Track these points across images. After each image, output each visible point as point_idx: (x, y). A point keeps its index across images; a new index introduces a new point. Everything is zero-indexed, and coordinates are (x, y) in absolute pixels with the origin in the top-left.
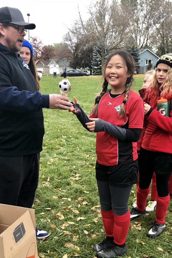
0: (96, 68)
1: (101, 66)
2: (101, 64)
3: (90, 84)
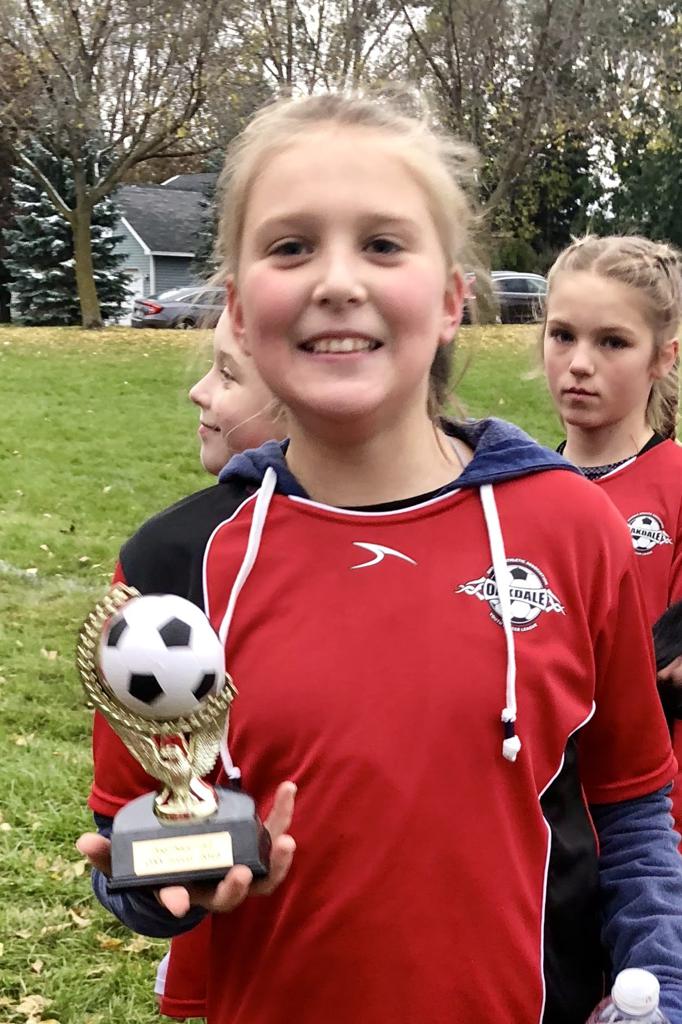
0: (39, 276)
1: (69, 263)
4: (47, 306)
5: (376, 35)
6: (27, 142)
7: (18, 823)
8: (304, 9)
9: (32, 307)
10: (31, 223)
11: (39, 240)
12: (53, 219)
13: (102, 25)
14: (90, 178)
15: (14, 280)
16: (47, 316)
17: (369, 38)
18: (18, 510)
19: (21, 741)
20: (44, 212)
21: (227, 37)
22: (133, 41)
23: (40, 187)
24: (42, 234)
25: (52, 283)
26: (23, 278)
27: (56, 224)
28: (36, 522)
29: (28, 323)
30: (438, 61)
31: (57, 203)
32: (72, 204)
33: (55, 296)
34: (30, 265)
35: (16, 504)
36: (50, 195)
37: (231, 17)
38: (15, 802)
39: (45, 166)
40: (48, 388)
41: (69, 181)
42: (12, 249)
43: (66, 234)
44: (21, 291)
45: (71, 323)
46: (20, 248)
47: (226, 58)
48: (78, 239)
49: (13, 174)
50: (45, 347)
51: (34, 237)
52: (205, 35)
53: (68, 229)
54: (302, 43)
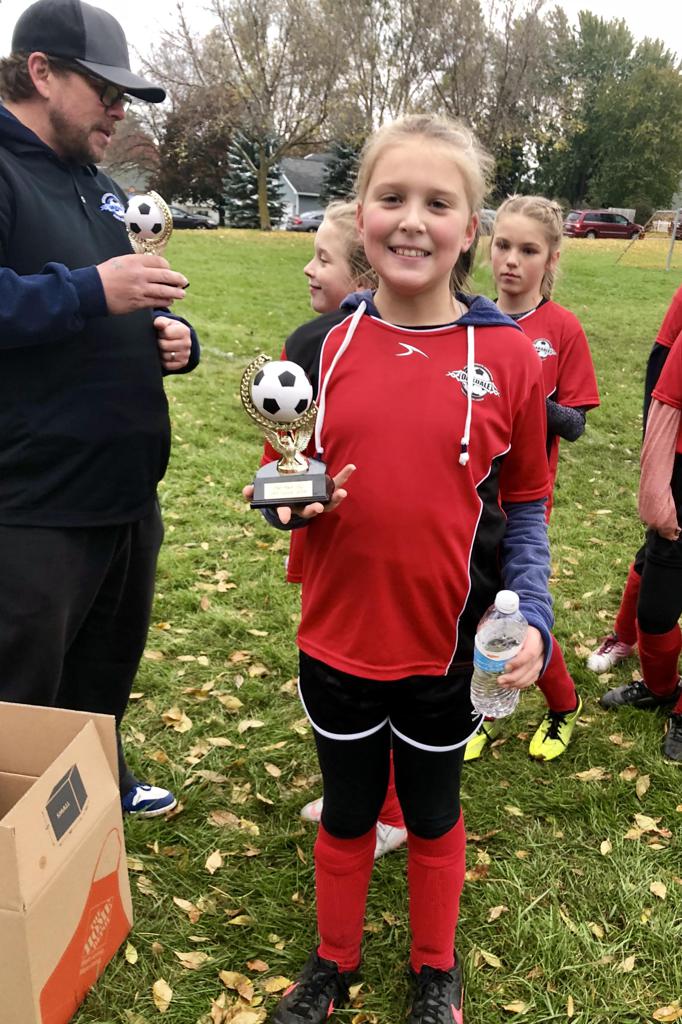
0: (240, 203)
1: (255, 197)
2: (254, 192)
3: (223, 258)
4: (243, 219)
5: (416, 85)
6: (236, 134)
7: (219, 482)
8: (380, 70)
9: (236, 219)
10: (237, 177)
11: (240, 185)
12: (248, 174)
13: (277, 76)
14: (267, 154)
15: (227, 205)
16: (243, 223)
17: (413, 86)
18: (225, 322)
19: (221, 441)
20: (244, 170)
21: (341, 83)
22: (292, 85)
23: (242, 157)
24: (242, 181)
25: (246, 207)
26: (232, 204)
27: (250, 177)
28: (234, 329)
29: (233, 227)
30: (448, 99)
31: (250, 165)
32: (258, 167)
33: (247, 214)
34: (235, 197)
35: (223, 319)
36: (247, 162)
37: (342, 73)
38: (217, 472)
39: (245, 146)
40: (242, 261)
41: (256, 155)
42: (226, 189)
43: (254, 182)
44: (230, 210)
45: (255, 228)
46: (231, 188)
47: (339, 95)
48: (261, 184)
49: (228, 150)
50: (242, 240)
51: (238, 183)
52: (329, 82)
53: (256, 180)
54: (379, 88)
